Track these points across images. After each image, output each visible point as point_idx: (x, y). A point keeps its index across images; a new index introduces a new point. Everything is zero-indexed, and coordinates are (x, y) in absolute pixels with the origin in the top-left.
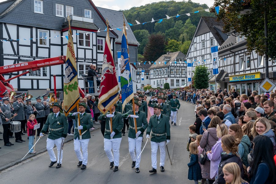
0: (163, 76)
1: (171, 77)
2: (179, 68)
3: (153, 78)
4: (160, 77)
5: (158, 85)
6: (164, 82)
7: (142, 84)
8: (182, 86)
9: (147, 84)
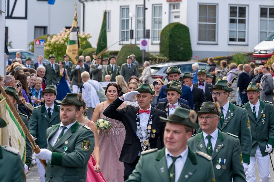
5: (127, 33)
6: (161, 18)
7: (36, 27)
8: (261, 41)
9: (67, 28)
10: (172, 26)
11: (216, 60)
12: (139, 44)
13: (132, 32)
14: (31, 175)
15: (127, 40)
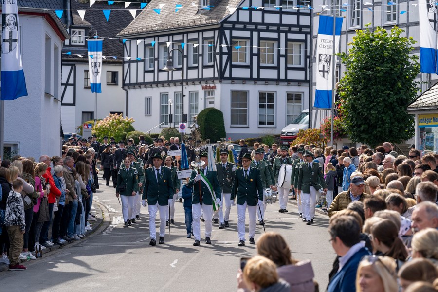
0: (193, 74)
1: (232, 79)
2: (275, 35)
3: (140, 80)
4: (177, 76)
5: (166, 118)
6: (198, 104)
7: (83, 113)
8: (287, 124)
9: (112, 113)
10: (208, 111)
11: (248, 141)
12: (178, 128)
13: (171, 116)
14: (86, 243)
15: (167, 123)
